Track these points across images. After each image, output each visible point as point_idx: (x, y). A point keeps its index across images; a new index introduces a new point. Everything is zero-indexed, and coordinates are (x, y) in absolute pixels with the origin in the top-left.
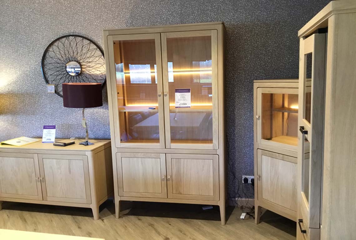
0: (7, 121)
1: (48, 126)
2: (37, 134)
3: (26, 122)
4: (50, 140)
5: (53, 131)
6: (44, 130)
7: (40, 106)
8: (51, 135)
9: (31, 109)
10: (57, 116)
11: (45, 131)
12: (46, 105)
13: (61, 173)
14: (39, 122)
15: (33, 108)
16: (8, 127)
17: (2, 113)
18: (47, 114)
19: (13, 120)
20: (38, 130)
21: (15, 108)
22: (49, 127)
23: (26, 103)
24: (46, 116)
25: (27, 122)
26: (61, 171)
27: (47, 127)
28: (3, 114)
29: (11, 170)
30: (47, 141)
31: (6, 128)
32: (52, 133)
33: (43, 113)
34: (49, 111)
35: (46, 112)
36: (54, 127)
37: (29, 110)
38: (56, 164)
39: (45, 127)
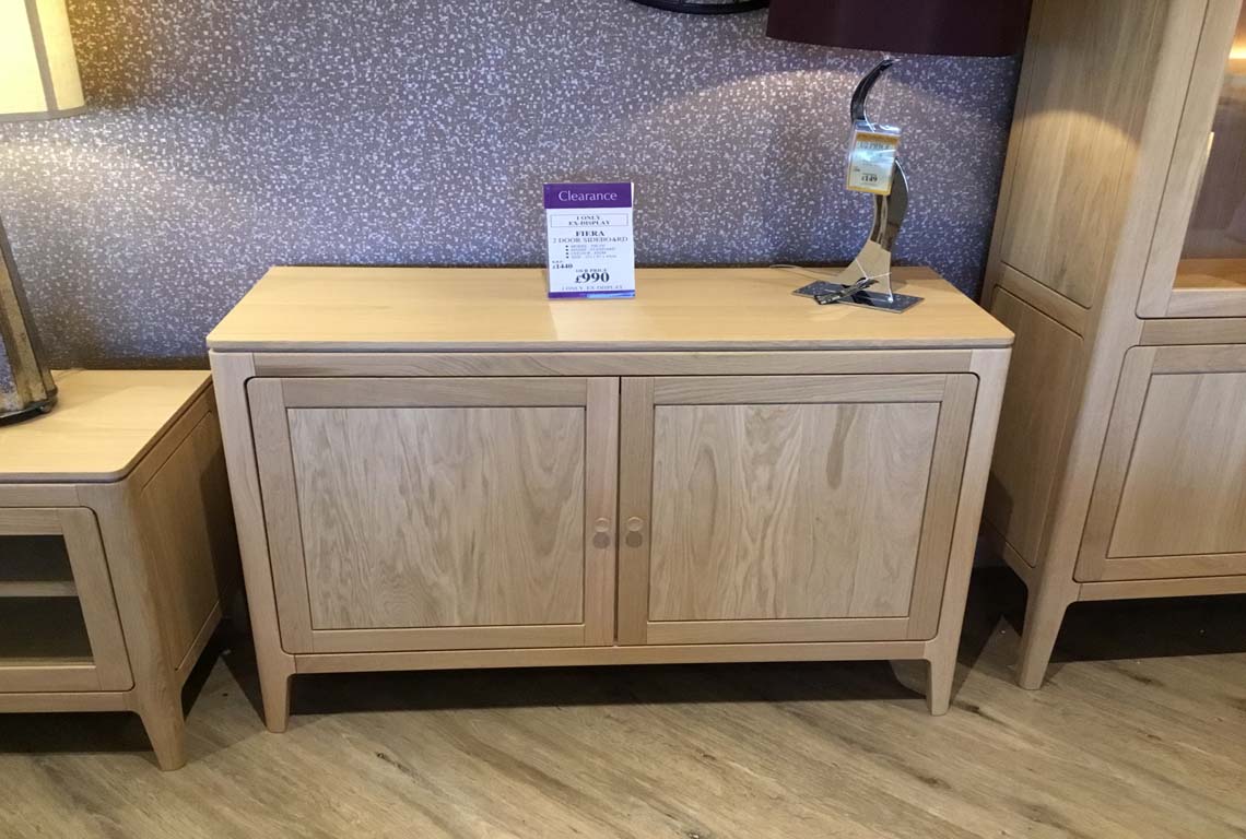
0: (171, 149)
1: (575, 189)
2: (400, 242)
3: (316, 158)
4: (605, 277)
5: (619, 221)
6: (550, 212)
7: (435, 44)
8: (608, 244)
9: (360, 70)
10: (548, 123)
11: (561, 223)
12: (477, 40)
13: (770, 488)
14: (415, 157)
15: (377, 62)
16: (179, 192)
17: (129, 94)
18: (479, 108)
19: (215, 142)
20: (411, 213)
21: (237, 59)
22: (582, 198)
23: (322, 26)
24: (471, 123)
25: (325, 159)
26: (772, 477)
27: (571, 197)
28: (132, 103)
29: (403, 491)
30: (584, 286)
31: (158, 197)
32: (609, 232)
33: (451, 99)
34: (492, 88)
35: (473, 95)
36: (617, 195)
37: (349, 77)
38: (749, 432)
39: (556, 197)
